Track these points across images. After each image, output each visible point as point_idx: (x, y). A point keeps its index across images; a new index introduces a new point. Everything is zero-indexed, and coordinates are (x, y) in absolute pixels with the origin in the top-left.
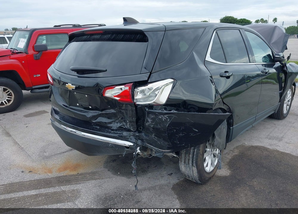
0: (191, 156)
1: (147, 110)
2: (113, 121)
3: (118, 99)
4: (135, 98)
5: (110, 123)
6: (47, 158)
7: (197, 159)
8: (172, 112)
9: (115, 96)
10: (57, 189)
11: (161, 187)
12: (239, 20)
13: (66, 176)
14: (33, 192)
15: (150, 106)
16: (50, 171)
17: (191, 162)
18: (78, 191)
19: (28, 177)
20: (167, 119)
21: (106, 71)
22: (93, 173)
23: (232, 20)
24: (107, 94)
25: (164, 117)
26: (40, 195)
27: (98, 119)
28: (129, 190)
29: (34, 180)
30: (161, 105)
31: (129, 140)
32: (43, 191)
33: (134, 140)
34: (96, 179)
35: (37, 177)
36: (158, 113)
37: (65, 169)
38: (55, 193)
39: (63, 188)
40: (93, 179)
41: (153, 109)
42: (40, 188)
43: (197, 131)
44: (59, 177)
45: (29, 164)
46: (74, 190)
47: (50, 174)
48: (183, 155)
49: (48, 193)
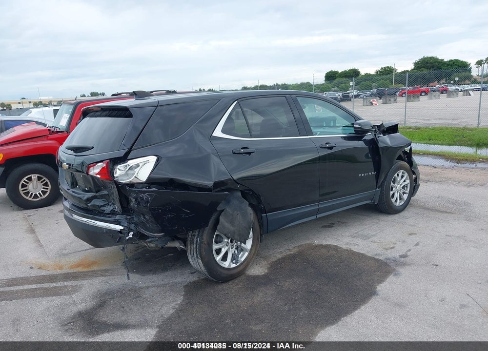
0: (194, 246)
1: (128, 188)
2: (107, 204)
3: (99, 176)
4: (115, 175)
5: (104, 206)
6: (64, 256)
7: (200, 250)
8: (152, 189)
9: (96, 174)
10: (61, 284)
11: (173, 285)
12: (447, 62)
13: (76, 272)
14: (34, 286)
15: (132, 185)
16: (61, 268)
17: (195, 253)
18: (80, 287)
19: (35, 273)
20: (147, 197)
21: (93, 148)
22: (107, 271)
23: (435, 62)
24: (91, 172)
25: (145, 196)
26: (39, 289)
27: (92, 202)
28: (136, 287)
29: (40, 276)
30: (142, 183)
31: (121, 224)
32: (45, 285)
33: (126, 224)
34: (105, 276)
35: (44, 273)
36: (137, 191)
37: (78, 266)
38: (56, 287)
39: (66, 283)
40: (102, 276)
41: (133, 188)
42: (43, 283)
43: (188, 211)
44: (68, 274)
45: (42, 261)
46: (76, 286)
47: (59, 271)
48: (189, 246)
49: (48, 287)
